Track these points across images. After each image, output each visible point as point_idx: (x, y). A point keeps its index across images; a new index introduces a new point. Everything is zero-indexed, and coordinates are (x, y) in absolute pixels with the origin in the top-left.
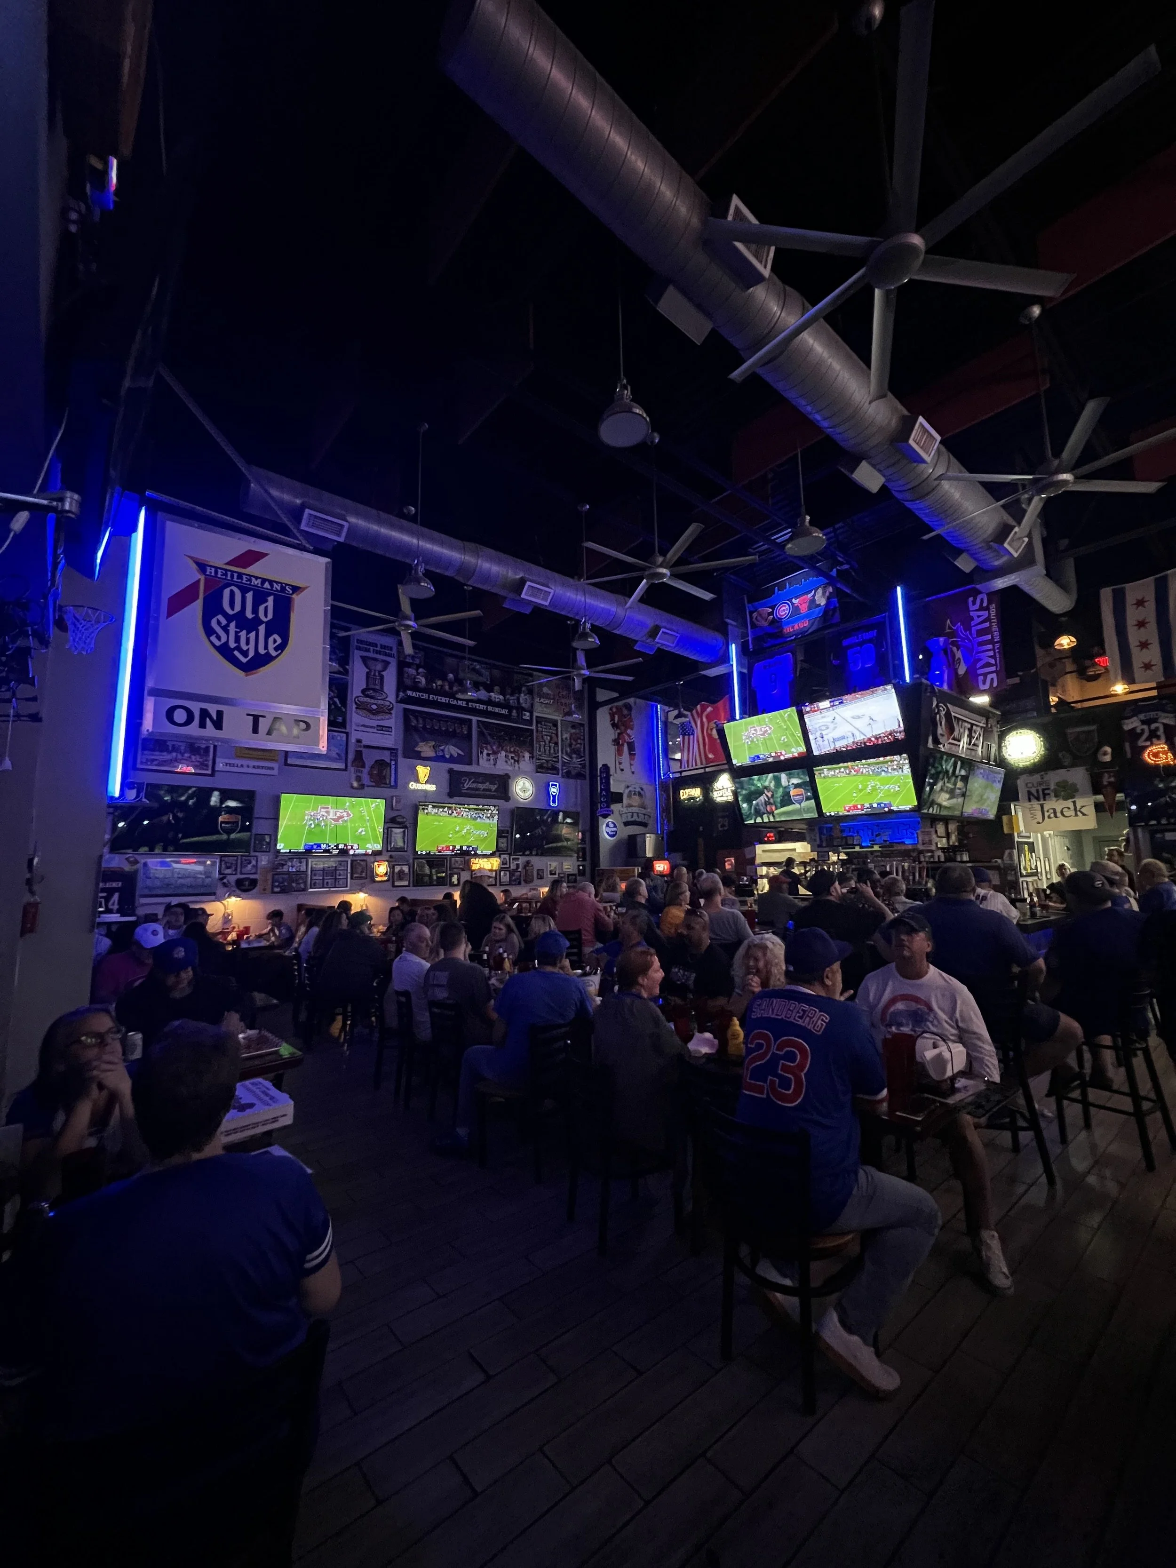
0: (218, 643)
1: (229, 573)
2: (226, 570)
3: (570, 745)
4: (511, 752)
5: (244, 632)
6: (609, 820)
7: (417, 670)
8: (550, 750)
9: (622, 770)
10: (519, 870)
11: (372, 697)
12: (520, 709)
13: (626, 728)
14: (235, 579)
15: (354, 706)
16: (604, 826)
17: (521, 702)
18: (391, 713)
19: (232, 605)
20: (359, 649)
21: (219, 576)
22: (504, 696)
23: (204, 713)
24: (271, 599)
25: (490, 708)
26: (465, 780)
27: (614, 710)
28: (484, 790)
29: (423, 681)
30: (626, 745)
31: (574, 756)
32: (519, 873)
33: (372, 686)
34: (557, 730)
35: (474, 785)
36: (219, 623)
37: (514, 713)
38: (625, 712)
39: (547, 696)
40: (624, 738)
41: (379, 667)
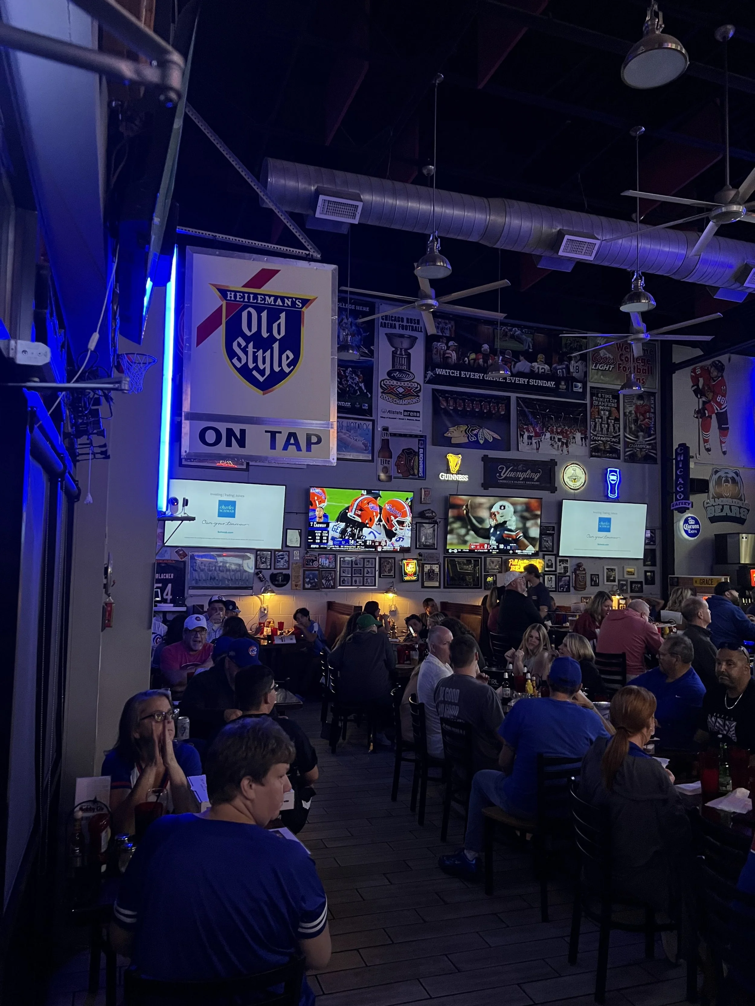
0: (239, 365)
1: (246, 295)
2: (244, 293)
3: (636, 421)
4: (558, 433)
5: (261, 351)
6: (687, 515)
7: (447, 344)
8: (608, 429)
9: (708, 450)
10: (568, 574)
11: (398, 379)
12: (570, 380)
13: (715, 394)
14: (251, 301)
15: (380, 390)
16: (682, 523)
17: (572, 370)
18: (418, 396)
19: (250, 327)
20: (384, 325)
21: (238, 299)
22: (550, 365)
23: (230, 432)
24: (283, 315)
25: (532, 382)
26: (502, 468)
27: (698, 372)
28: (525, 479)
29: (454, 355)
30: (714, 416)
31: (641, 434)
32: (568, 578)
33: (397, 367)
34: (618, 403)
35: (512, 475)
36: (239, 345)
37: (563, 386)
38: (715, 374)
39: (605, 361)
40: (712, 407)
41: (406, 344)
